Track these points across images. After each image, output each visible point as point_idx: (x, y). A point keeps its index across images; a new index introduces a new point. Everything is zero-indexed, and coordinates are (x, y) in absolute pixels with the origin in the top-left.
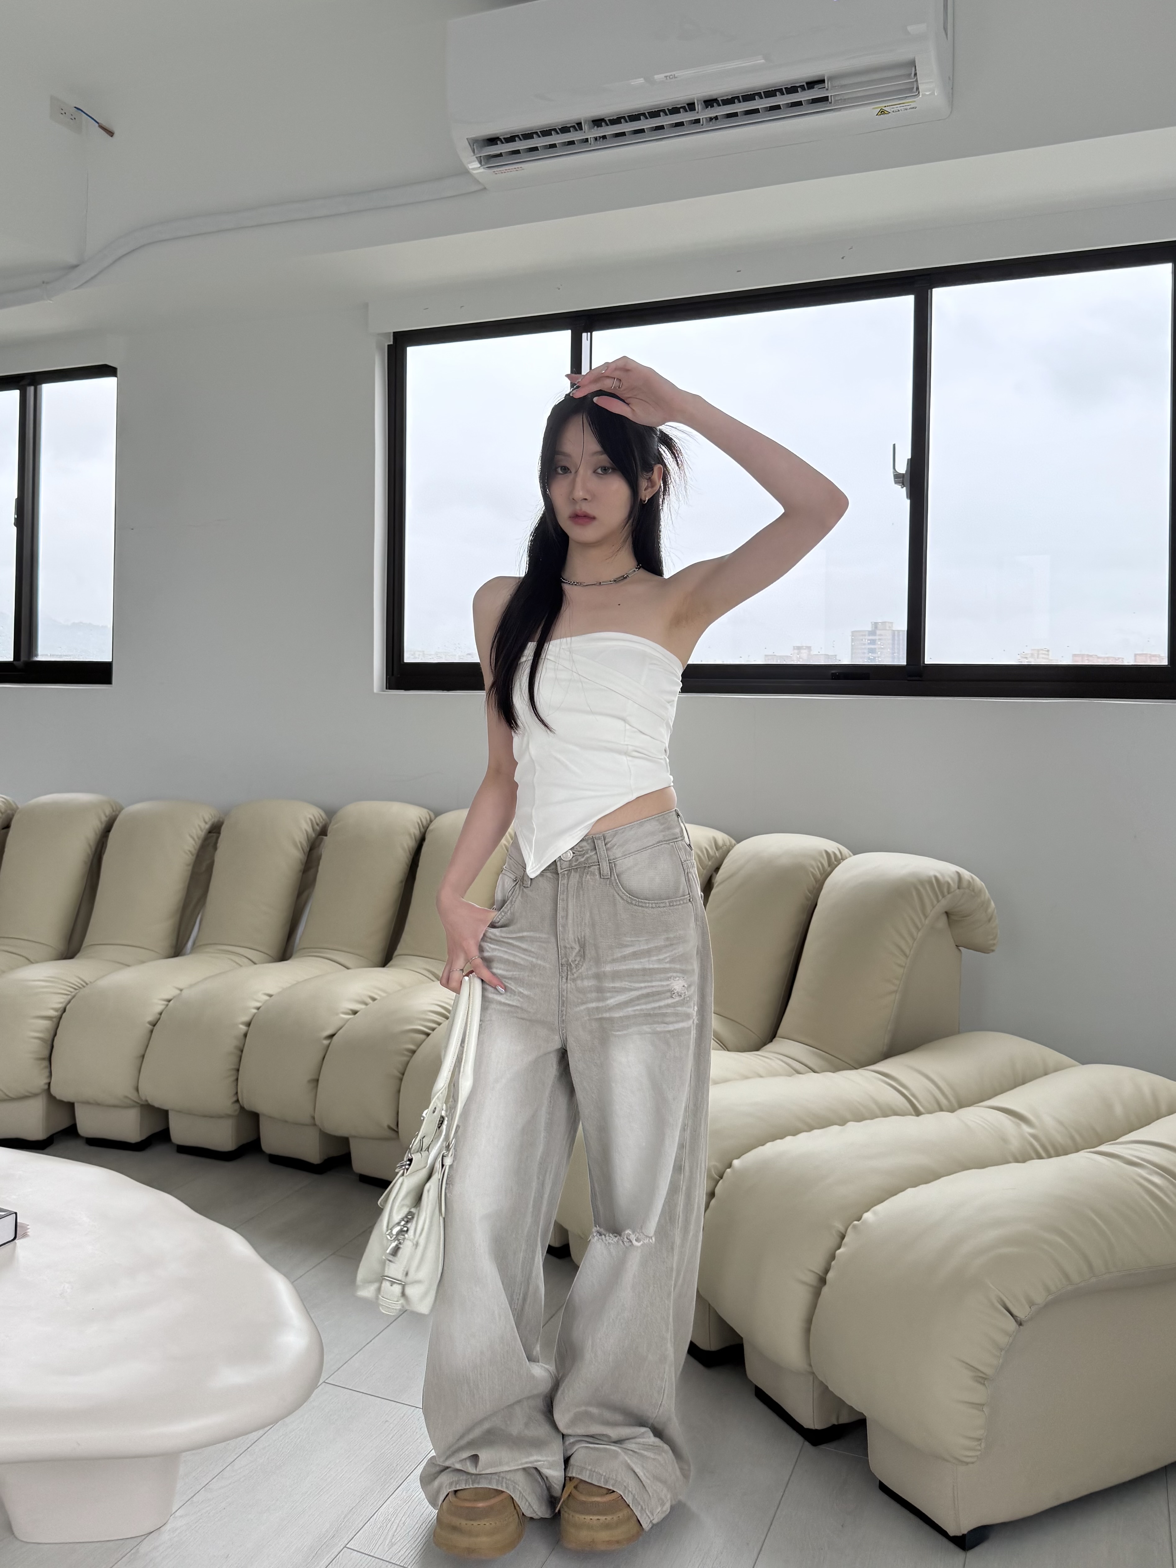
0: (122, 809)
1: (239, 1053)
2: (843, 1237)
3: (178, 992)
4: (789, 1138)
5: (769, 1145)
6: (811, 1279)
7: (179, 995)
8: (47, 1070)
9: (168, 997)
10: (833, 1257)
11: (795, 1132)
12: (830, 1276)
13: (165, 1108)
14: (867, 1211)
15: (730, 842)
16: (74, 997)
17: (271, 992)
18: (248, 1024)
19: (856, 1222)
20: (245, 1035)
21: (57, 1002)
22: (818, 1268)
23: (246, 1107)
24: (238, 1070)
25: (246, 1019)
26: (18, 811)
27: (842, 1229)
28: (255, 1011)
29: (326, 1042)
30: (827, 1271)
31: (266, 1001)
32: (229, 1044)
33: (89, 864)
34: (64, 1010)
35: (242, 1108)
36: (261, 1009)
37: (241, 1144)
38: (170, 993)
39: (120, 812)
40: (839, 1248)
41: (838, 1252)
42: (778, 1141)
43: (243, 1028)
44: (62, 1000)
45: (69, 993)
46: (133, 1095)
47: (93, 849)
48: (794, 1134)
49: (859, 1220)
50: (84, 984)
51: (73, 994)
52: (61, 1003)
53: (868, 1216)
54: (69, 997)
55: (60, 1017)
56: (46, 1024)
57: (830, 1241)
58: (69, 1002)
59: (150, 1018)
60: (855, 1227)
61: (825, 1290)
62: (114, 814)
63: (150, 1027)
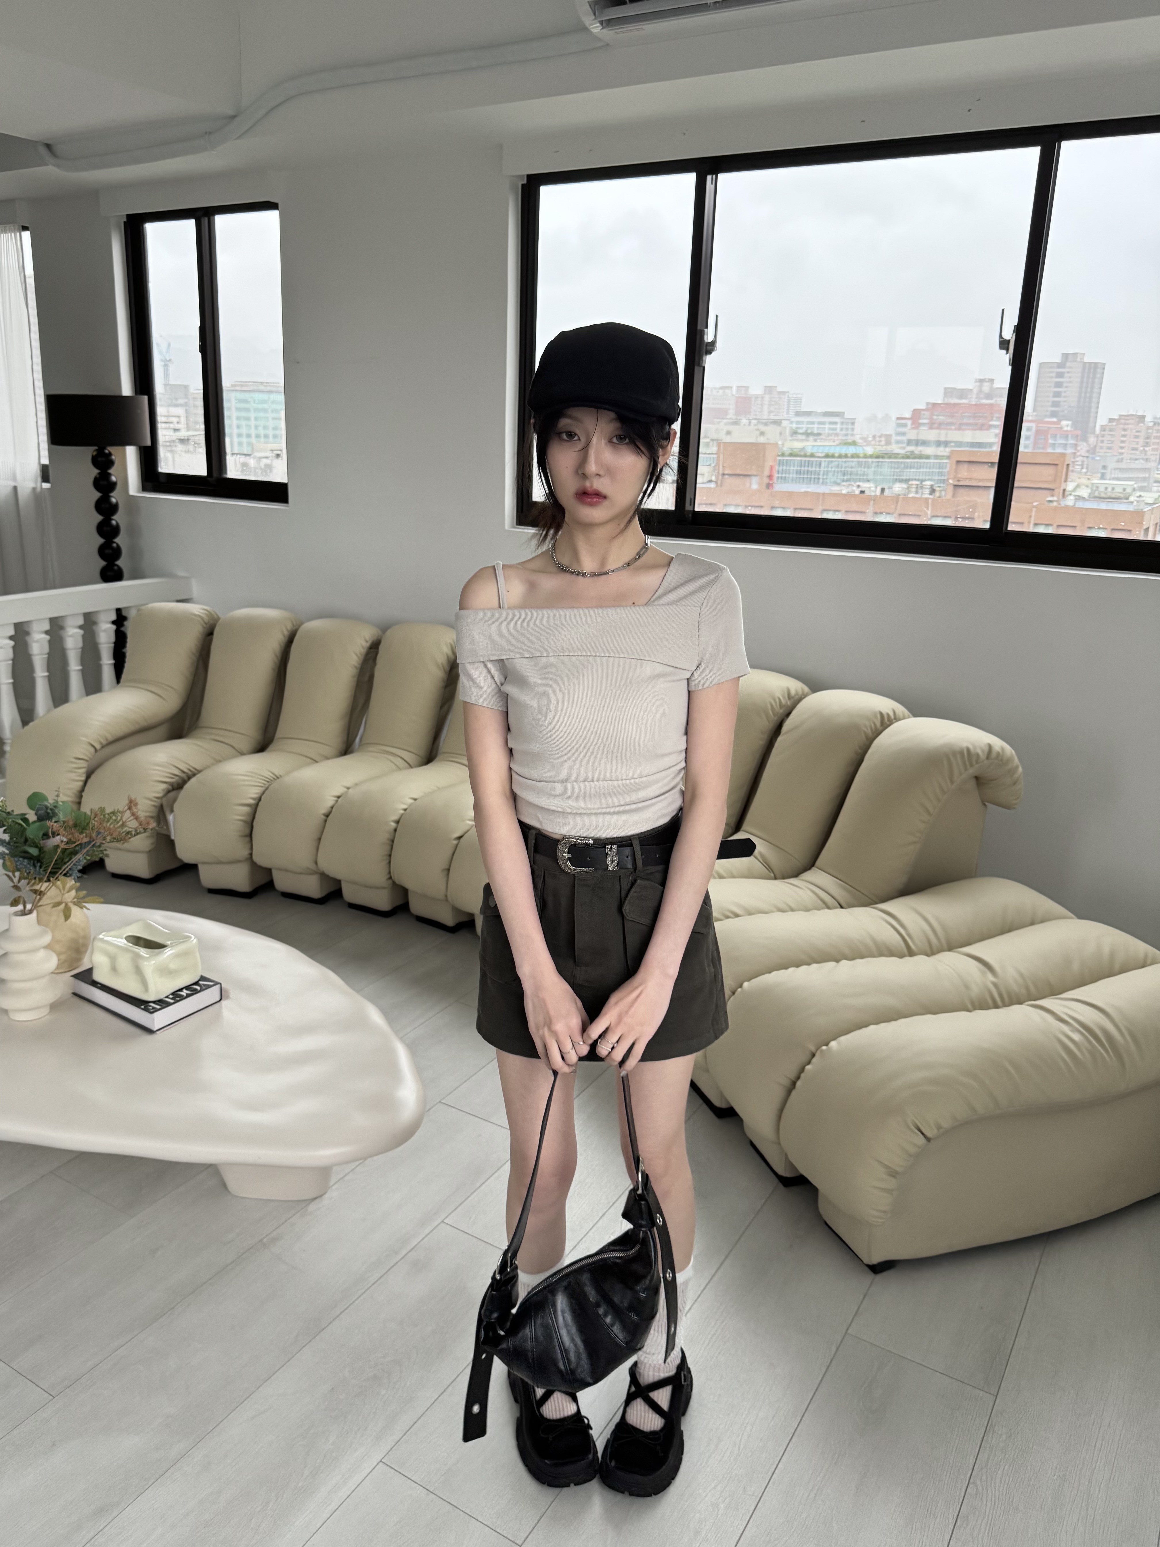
0: (302, 624)
1: (391, 843)
2: (813, 1055)
3: (345, 790)
4: (791, 970)
5: (774, 973)
6: (787, 1083)
7: (346, 793)
8: (249, 846)
9: (338, 794)
10: (802, 1070)
11: (798, 965)
12: (799, 1083)
13: (338, 877)
14: (834, 1039)
15: (803, 690)
16: (267, 789)
17: (415, 796)
18: (398, 822)
19: (824, 1048)
20: (395, 830)
21: (254, 792)
22: (793, 1076)
23: (397, 882)
24: (390, 856)
25: (396, 818)
26: (220, 621)
27: (813, 1049)
28: (402, 812)
29: (455, 842)
30: (798, 1078)
31: (411, 805)
32: (383, 836)
33: (277, 671)
34: (260, 799)
35: (394, 883)
36: (408, 810)
37: (395, 906)
38: (338, 791)
39: (299, 626)
40: (809, 1063)
41: (808, 1067)
42: (783, 971)
43: (393, 825)
44: (258, 791)
45: (263, 785)
46: (313, 867)
47: (279, 658)
48: (798, 966)
49: (827, 1045)
50: (275, 778)
51: (266, 786)
52: (257, 793)
53: (833, 1044)
54: (263, 789)
55: (257, 805)
56: (246, 809)
57: (804, 1058)
58: (263, 793)
59: (324, 810)
60: (822, 1051)
61: (794, 1093)
62: (294, 628)
63: (324, 817)
